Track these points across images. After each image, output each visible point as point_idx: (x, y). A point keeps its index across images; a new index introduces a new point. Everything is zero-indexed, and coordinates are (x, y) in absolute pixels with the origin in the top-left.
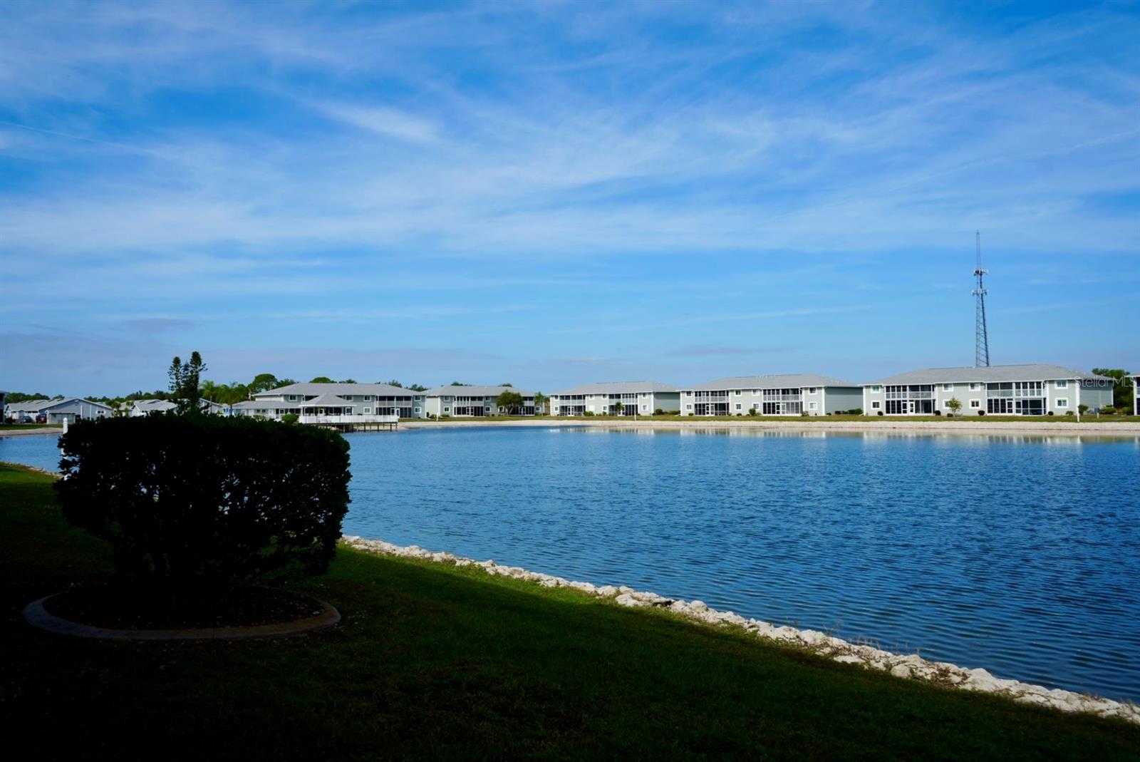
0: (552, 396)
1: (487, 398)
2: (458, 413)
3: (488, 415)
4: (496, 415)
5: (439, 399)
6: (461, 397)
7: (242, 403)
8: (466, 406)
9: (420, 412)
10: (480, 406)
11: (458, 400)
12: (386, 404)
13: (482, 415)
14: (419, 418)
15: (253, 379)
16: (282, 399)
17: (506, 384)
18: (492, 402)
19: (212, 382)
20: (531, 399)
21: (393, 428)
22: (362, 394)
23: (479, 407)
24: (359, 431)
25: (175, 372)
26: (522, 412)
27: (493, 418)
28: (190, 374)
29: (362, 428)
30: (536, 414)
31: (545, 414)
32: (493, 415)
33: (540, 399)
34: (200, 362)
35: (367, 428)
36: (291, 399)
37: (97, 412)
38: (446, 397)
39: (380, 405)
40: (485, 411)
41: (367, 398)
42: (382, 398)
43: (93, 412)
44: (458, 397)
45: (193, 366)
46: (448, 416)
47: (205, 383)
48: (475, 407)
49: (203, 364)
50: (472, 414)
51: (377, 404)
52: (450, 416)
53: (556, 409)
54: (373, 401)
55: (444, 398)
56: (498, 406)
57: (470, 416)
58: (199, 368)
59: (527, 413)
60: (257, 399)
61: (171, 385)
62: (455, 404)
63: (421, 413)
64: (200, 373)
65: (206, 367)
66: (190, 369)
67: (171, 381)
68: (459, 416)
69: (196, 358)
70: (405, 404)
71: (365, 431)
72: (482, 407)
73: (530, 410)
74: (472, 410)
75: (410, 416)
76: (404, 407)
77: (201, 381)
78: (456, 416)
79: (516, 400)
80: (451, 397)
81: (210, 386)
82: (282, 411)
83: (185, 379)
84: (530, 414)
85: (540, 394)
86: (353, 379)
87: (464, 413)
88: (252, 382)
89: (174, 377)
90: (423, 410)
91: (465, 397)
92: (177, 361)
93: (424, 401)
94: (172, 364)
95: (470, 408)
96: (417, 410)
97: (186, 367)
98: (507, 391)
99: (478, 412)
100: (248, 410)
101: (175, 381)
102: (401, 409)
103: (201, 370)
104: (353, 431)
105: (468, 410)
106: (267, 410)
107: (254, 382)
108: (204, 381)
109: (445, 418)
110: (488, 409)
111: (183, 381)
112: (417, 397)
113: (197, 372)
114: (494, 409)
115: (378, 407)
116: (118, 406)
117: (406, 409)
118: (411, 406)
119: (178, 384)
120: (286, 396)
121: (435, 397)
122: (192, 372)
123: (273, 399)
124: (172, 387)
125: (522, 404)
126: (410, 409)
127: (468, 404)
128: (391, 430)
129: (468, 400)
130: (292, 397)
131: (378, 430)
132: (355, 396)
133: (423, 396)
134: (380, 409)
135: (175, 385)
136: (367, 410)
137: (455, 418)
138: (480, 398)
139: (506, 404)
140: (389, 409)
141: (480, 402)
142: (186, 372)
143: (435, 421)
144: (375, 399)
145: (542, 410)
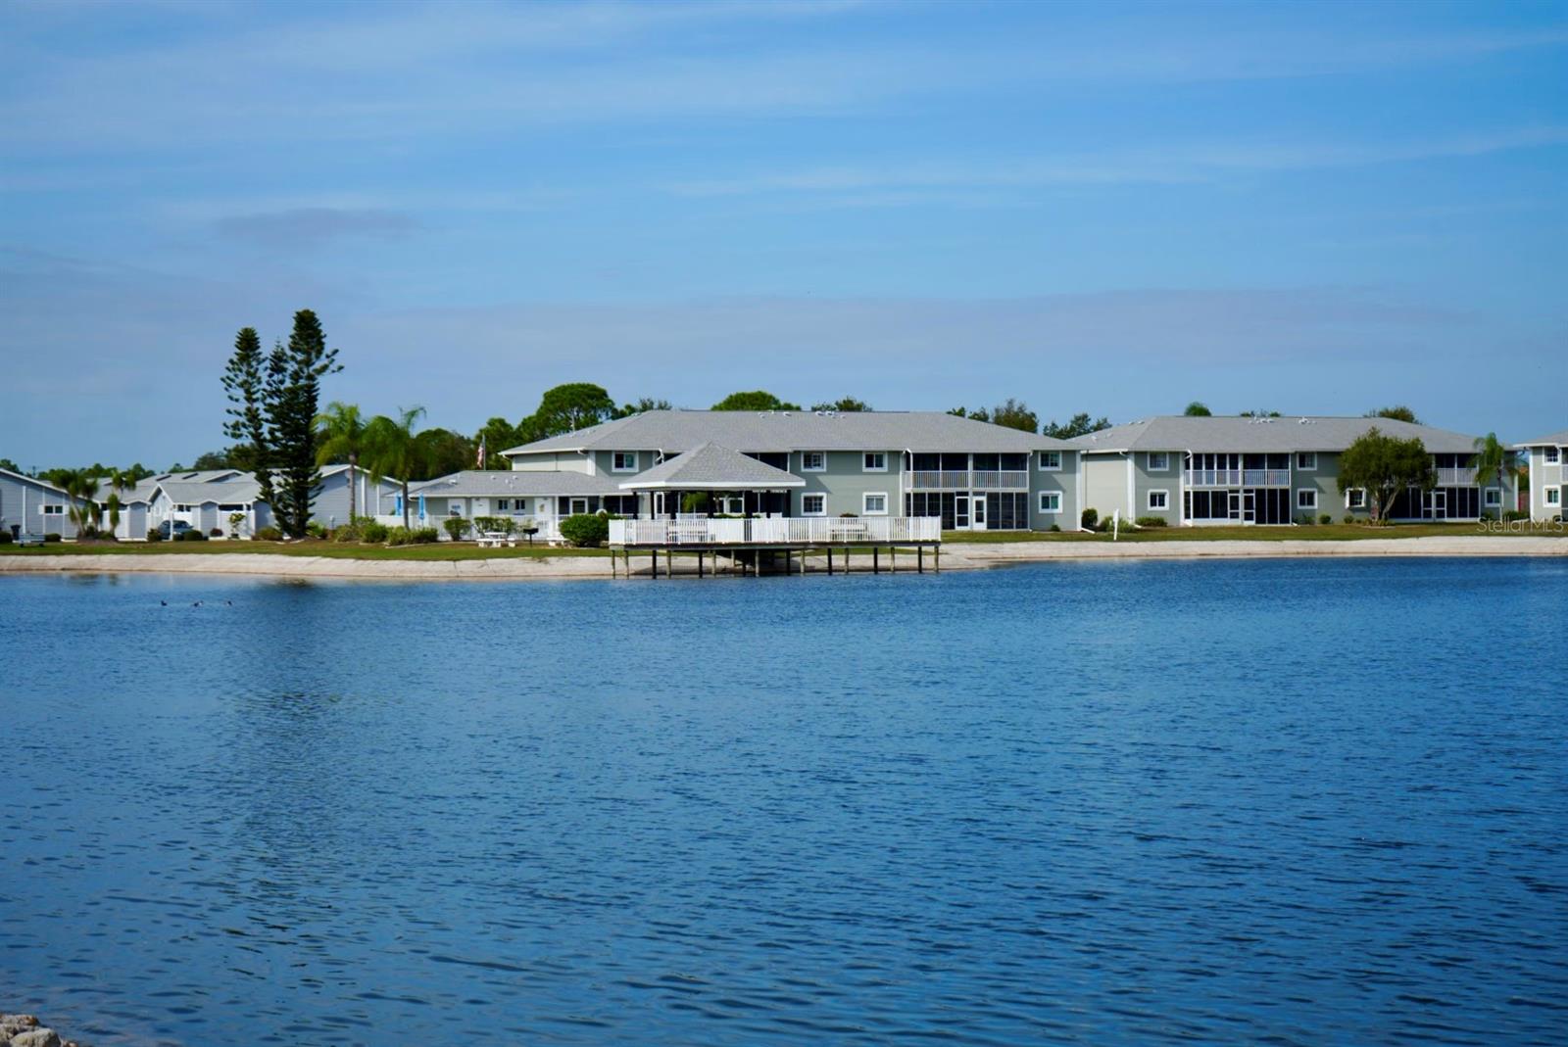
0: (1537, 450)
1: (1304, 458)
2: (1200, 513)
3: (1307, 520)
4: (1338, 518)
5: (1130, 463)
6: (1210, 457)
7: (451, 479)
8: (1228, 485)
9: (1060, 510)
10: (1278, 486)
11: (1198, 466)
12: (940, 483)
13: (1285, 520)
14: (1056, 529)
15: (539, 401)
16: (589, 467)
17: (1391, 408)
18: (1319, 474)
19: (353, 410)
20: (1464, 460)
21: (928, 562)
22: (861, 449)
23: (1272, 492)
24: (811, 570)
25: (242, 377)
26: (1433, 508)
27: (1325, 528)
28: (288, 384)
29: (820, 561)
30: (1488, 516)
31: (1512, 516)
32: (1326, 520)
33: (1500, 461)
34: (321, 345)
35: (838, 561)
36: (619, 465)
37: (41, 510)
38: (1156, 458)
39: (916, 484)
40: (1296, 507)
41: (873, 459)
42: (924, 462)
43: (32, 509)
44: (1197, 457)
45: (300, 357)
46: (1161, 523)
47: (333, 414)
48: (1260, 492)
49: (328, 350)
50: (1248, 517)
51: (906, 482)
52: (1170, 522)
53: (1551, 496)
54: (894, 471)
55: (1149, 460)
56: (1343, 485)
57: (1240, 522)
58: (318, 365)
59: (1451, 514)
60: (515, 466)
61: (232, 420)
62: (1187, 483)
63: (1067, 513)
64: (322, 381)
65: (339, 360)
66: (291, 367)
67: (233, 406)
68: (1202, 522)
69: (308, 329)
70: (1005, 483)
71: (830, 570)
72: (1285, 492)
73: (1464, 503)
74: (1248, 500)
75: (1022, 524)
76: (1000, 490)
77: (322, 406)
78: (1190, 523)
79: (1406, 464)
80: (1175, 455)
81: (347, 421)
82: (579, 506)
83: (276, 401)
84: (1463, 515)
85: (1492, 441)
86: (858, 400)
87: (1220, 513)
88: (533, 413)
89: (240, 393)
90: (1071, 503)
91: (1222, 457)
92: (248, 342)
93: (1071, 469)
94: (232, 352)
95: (1241, 496)
96: (1047, 502)
97: (278, 362)
98: (1374, 432)
99: (1270, 509)
100: (468, 500)
101: (242, 406)
102: (992, 497)
103: (325, 368)
104: (790, 570)
105: (1235, 500)
106: (532, 499)
107: (540, 414)
108: (330, 407)
109: (1151, 528)
110: (1308, 499)
111: (270, 408)
112: (1048, 458)
113: (311, 377)
114: (1329, 500)
115: (910, 490)
116: (91, 490)
117: (1008, 496)
118: (1026, 490)
119: (253, 417)
120: (601, 456)
121: (1114, 456)
122: (296, 376)
123: (564, 465)
124: (236, 426)
125: (1427, 479)
126: (1022, 497)
127: (1235, 481)
128: (920, 569)
129: (1234, 466)
130: (622, 459)
131: (876, 569)
132: (830, 453)
133: (1070, 454)
134: (919, 497)
135: (243, 419)
136: (875, 503)
137: (1187, 529)
138: (1278, 460)
139: (1373, 478)
140: (949, 497)
141: (1275, 472)
142: (276, 377)
143: (1110, 539)
144: (902, 463)
145: (1510, 500)
